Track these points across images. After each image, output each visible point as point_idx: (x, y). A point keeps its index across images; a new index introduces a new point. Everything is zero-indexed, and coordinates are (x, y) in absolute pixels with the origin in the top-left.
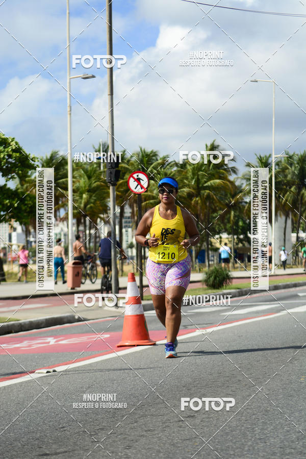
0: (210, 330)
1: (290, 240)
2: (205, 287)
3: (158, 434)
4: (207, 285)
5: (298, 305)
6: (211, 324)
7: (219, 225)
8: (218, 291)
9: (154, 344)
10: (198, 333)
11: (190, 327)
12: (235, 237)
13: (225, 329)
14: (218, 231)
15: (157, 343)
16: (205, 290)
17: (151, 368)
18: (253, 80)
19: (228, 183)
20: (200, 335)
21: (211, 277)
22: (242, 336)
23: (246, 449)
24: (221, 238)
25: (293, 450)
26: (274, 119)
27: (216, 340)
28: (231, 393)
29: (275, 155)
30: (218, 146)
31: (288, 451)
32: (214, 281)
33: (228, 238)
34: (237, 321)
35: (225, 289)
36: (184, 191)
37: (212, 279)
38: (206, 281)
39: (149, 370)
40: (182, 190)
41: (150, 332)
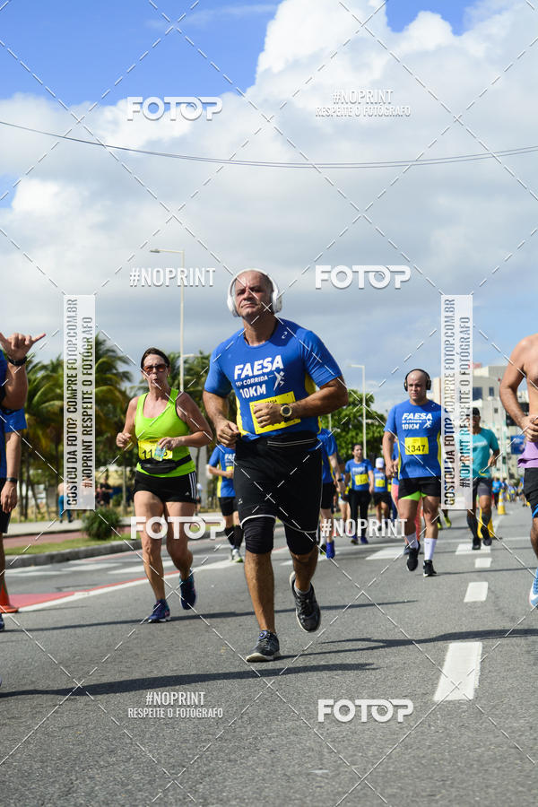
0: (93, 593)
1: (204, 474)
2: (86, 537)
3: (26, 722)
4: (90, 535)
5: (216, 560)
6: (95, 586)
7: (106, 452)
8: (104, 542)
9: (16, 612)
10: (78, 596)
11: (65, 590)
12: (128, 469)
13: (116, 591)
14: (103, 460)
15: (20, 610)
16: (86, 541)
17: (12, 641)
18: (154, 250)
19: (117, 394)
20: (79, 600)
21: (95, 522)
22: (139, 599)
23: (148, 736)
24: (107, 470)
25: (210, 736)
26: (182, 305)
27: (103, 605)
28: (125, 669)
29: (184, 354)
30: (105, 341)
31: (204, 737)
32: (98, 529)
33: (117, 471)
34: (132, 580)
35: (114, 540)
36: (54, 404)
37: (96, 525)
38: (87, 530)
39: (10, 644)
40: (52, 403)
41: (10, 597)
